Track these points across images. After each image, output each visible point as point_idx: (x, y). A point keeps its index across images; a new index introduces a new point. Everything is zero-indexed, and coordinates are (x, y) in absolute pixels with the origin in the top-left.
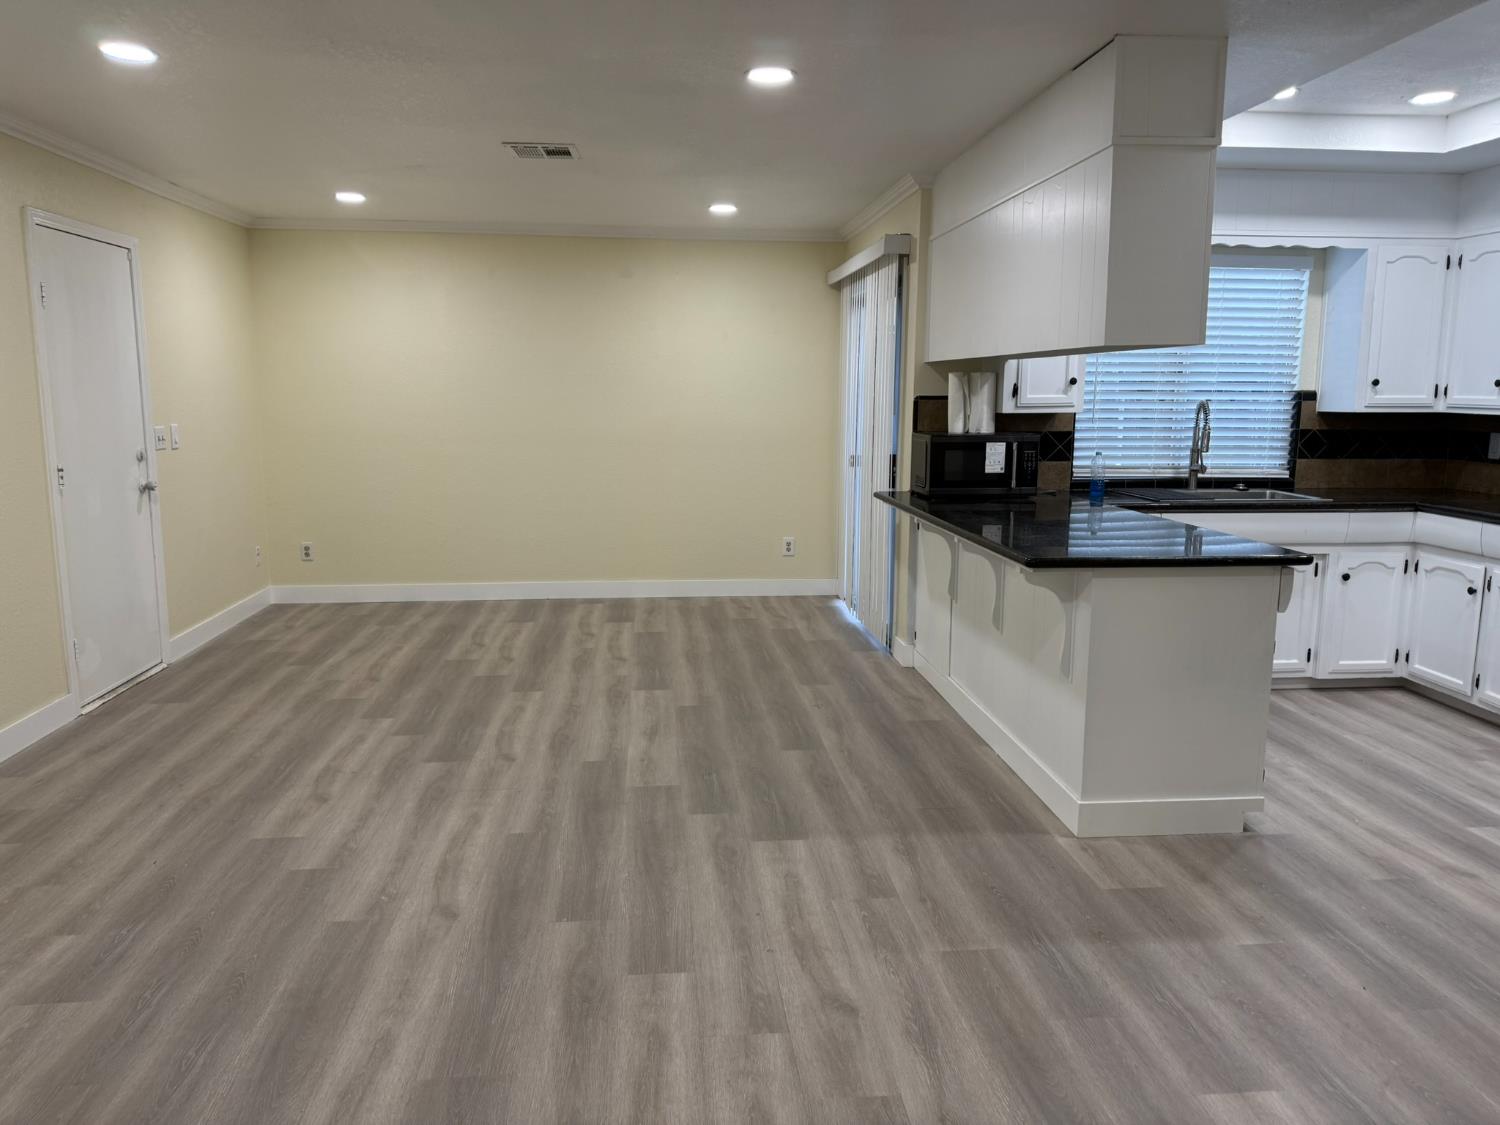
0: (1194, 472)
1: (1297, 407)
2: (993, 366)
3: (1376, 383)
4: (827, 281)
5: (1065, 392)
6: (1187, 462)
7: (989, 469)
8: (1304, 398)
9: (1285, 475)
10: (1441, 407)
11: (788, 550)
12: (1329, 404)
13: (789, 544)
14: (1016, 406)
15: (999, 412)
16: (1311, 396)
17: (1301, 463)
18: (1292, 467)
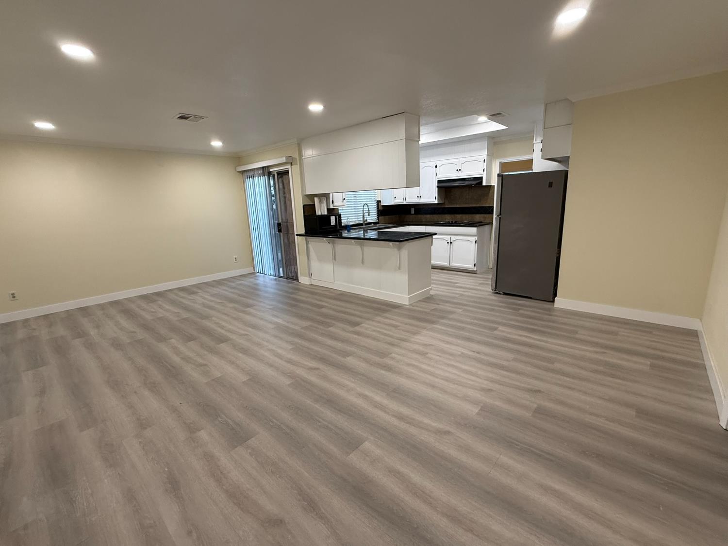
0: (364, 221)
1: (378, 205)
2: (326, 196)
3: (395, 198)
4: (236, 170)
5: (342, 202)
6: (362, 219)
7: (332, 224)
8: (379, 202)
9: (377, 221)
10: (405, 203)
11: (236, 260)
12: (383, 203)
13: (236, 258)
14: (333, 206)
15: (329, 208)
16: (380, 201)
17: (380, 217)
18: (378, 218)
